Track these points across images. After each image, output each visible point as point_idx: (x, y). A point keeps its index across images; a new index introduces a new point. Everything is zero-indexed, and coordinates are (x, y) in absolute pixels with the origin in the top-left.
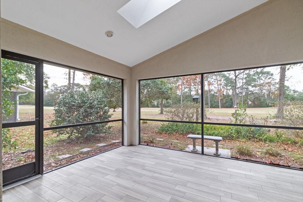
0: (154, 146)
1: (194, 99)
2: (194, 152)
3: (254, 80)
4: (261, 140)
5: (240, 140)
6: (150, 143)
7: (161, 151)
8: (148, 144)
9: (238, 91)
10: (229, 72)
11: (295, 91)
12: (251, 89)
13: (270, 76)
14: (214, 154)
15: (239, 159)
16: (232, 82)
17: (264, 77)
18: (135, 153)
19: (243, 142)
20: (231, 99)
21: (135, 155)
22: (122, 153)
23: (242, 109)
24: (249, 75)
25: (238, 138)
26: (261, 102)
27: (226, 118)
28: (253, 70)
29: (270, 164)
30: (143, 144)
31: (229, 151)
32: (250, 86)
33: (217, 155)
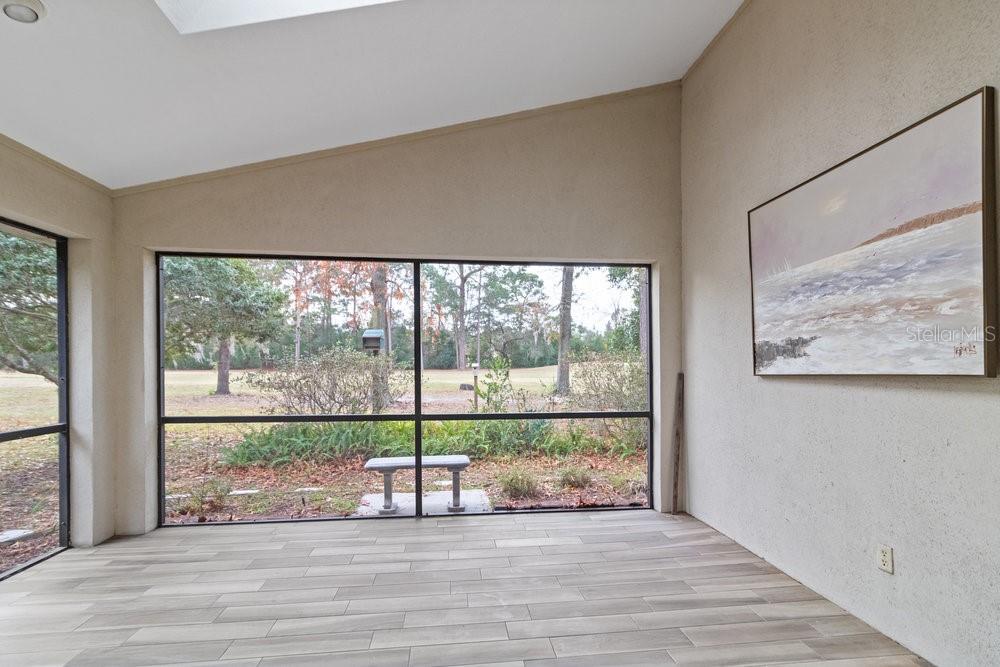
0: (236, 519)
1: (365, 340)
2: (389, 515)
3: (505, 294)
4: (543, 452)
5: (498, 457)
6: (209, 513)
7: (271, 533)
8: (202, 520)
9: (468, 320)
10: (445, 265)
11: (582, 329)
12: (498, 317)
13: (536, 288)
14: (450, 510)
15: (515, 509)
16: (452, 295)
17: (525, 288)
18: (150, 569)
19: (506, 462)
20: (451, 344)
21: (148, 576)
22: (71, 585)
23: (500, 371)
24: (492, 278)
25: (493, 452)
26: (519, 354)
27: (446, 399)
28: (502, 267)
29: (579, 507)
30: (178, 521)
31: (482, 492)
32: (495, 310)
33: (457, 511)
